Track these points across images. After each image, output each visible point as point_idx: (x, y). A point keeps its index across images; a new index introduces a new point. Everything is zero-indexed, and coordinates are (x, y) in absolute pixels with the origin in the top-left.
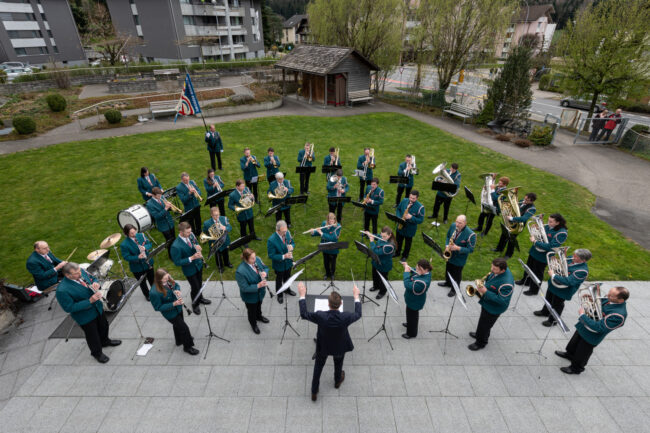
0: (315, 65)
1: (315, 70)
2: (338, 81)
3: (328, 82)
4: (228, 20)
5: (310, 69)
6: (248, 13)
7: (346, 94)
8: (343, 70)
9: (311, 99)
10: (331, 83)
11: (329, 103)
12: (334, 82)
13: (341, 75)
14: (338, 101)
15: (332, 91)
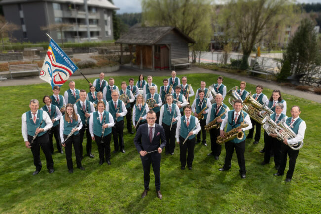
0: (144, 39)
1: (144, 42)
2: (163, 51)
3: (156, 51)
4: (88, 21)
5: (140, 42)
6: (102, 17)
7: (169, 61)
8: (166, 42)
9: (142, 65)
10: (157, 52)
11: (156, 67)
12: (159, 51)
13: (165, 46)
14: (162, 66)
15: (158, 58)
